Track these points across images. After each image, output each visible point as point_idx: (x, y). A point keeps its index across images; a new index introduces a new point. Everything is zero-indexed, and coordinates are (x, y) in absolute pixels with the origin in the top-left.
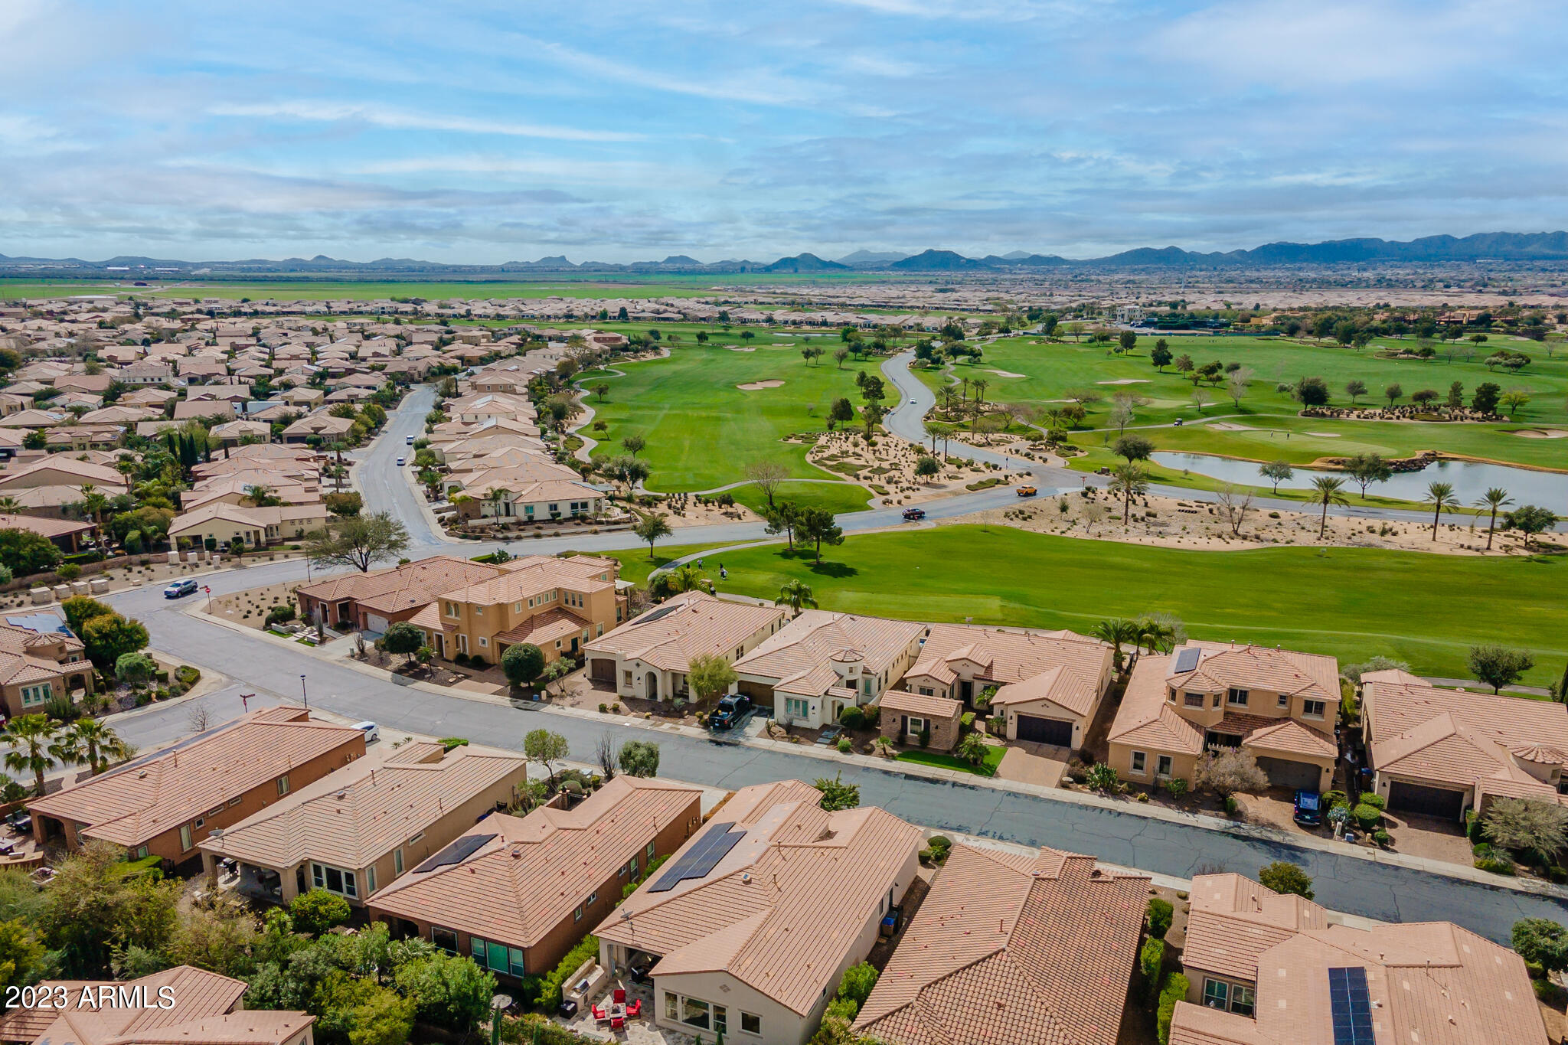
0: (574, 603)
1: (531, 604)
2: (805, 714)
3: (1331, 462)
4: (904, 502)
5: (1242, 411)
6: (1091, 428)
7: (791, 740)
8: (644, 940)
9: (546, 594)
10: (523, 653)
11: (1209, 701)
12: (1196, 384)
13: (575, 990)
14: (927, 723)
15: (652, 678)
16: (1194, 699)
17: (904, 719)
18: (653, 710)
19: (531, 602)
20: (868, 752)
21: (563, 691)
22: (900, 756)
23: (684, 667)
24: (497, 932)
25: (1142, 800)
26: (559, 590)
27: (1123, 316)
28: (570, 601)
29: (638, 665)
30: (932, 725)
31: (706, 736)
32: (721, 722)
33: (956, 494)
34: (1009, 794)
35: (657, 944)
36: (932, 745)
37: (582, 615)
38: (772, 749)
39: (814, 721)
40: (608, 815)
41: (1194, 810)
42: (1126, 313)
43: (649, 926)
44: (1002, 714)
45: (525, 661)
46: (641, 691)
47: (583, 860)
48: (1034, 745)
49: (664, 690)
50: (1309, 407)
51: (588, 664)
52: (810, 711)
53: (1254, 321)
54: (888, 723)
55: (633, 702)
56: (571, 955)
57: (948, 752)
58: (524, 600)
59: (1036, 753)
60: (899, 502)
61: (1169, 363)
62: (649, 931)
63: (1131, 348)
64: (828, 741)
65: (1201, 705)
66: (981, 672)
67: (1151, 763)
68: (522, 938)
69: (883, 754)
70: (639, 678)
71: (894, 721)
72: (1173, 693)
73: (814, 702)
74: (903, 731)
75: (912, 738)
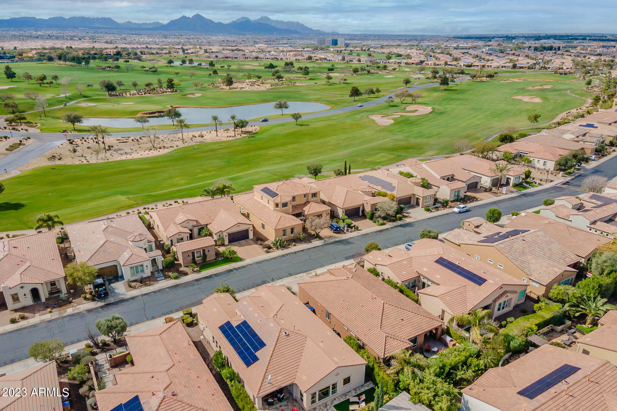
2: (142, 271)
3: (144, 114)
7: (146, 285)
8: (279, 383)
11: (289, 203)
12: (41, 86)
14: (204, 251)
15: (34, 290)
16: (285, 205)
17: (193, 253)
20: (186, 274)
22: (200, 269)
25: (295, 245)
29: (22, 288)
30: (206, 251)
33: (4, 154)
36: (208, 259)
38: (144, 293)
39: (147, 272)
40: (170, 352)
41: (310, 242)
43: (274, 377)
46: (28, 301)
48: (236, 243)
49: (45, 294)
52: (145, 269)
53: (24, 55)
54: (185, 258)
57: (215, 259)
61: (15, 77)
64: (163, 278)
65: (287, 206)
66: (195, 223)
67: (289, 231)
69: (192, 271)
70: (25, 295)
71: (189, 256)
72: (277, 205)
73: (145, 264)
74: (194, 258)
75: (198, 260)
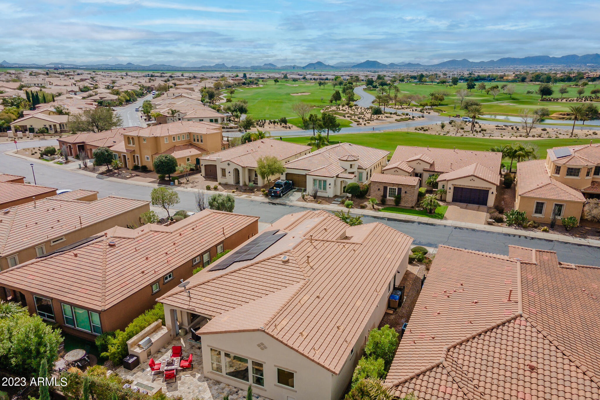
0: (198, 140)
1: (174, 140)
2: (325, 188)
3: (561, 114)
4: (367, 124)
5: (513, 99)
6: (447, 105)
7: (316, 202)
8: (197, 305)
9: (183, 135)
10: (164, 158)
11: (583, 172)
13: (139, 346)
14: (400, 190)
15: (237, 171)
16: (573, 172)
17: (385, 188)
18: (237, 189)
19: (174, 138)
20: (363, 207)
21: (188, 181)
22: (383, 209)
23: (255, 165)
24: (80, 298)
25: (545, 231)
26: (190, 133)
27: (450, 77)
28: (196, 140)
29: (229, 164)
30: (403, 191)
31: (267, 200)
32: (275, 192)
33: (390, 123)
34: (456, 228)
35: (208, 308)
36: (402, 204)
37: (202, 147)
38: (305, 206)
39: (330, 192)
40: (190, 225)
41: (584, 236)
42: (451, 76)
43: (204, 294)
44: (443, 188)
45: (166, 162)
46: (230, 179)
47: (165, 251)
48: (464, 205)
49: (244, 178)
50: (544, 97)
51: (203, 169)
52: (328, 186)
53: (505, 78)
54: (375, 191)
55: (226, 186)
56: (141, 317)
57: (413, 207)
58: (170, 136)
59: (466, 208)
60: (365, 124)
61: (474, 88)
62: (203, 298)
63: (456, 85)
64: (339, 203)
65: (578, 176)
66: (428, 167)
67: (550, 208)
68: (99, 303)
69: (372, 208)
70: (229, 172)
71: (379, 189)
72: (558, 169)
73: (330, 181)
74: (384, 196)
75: (390, 200)
